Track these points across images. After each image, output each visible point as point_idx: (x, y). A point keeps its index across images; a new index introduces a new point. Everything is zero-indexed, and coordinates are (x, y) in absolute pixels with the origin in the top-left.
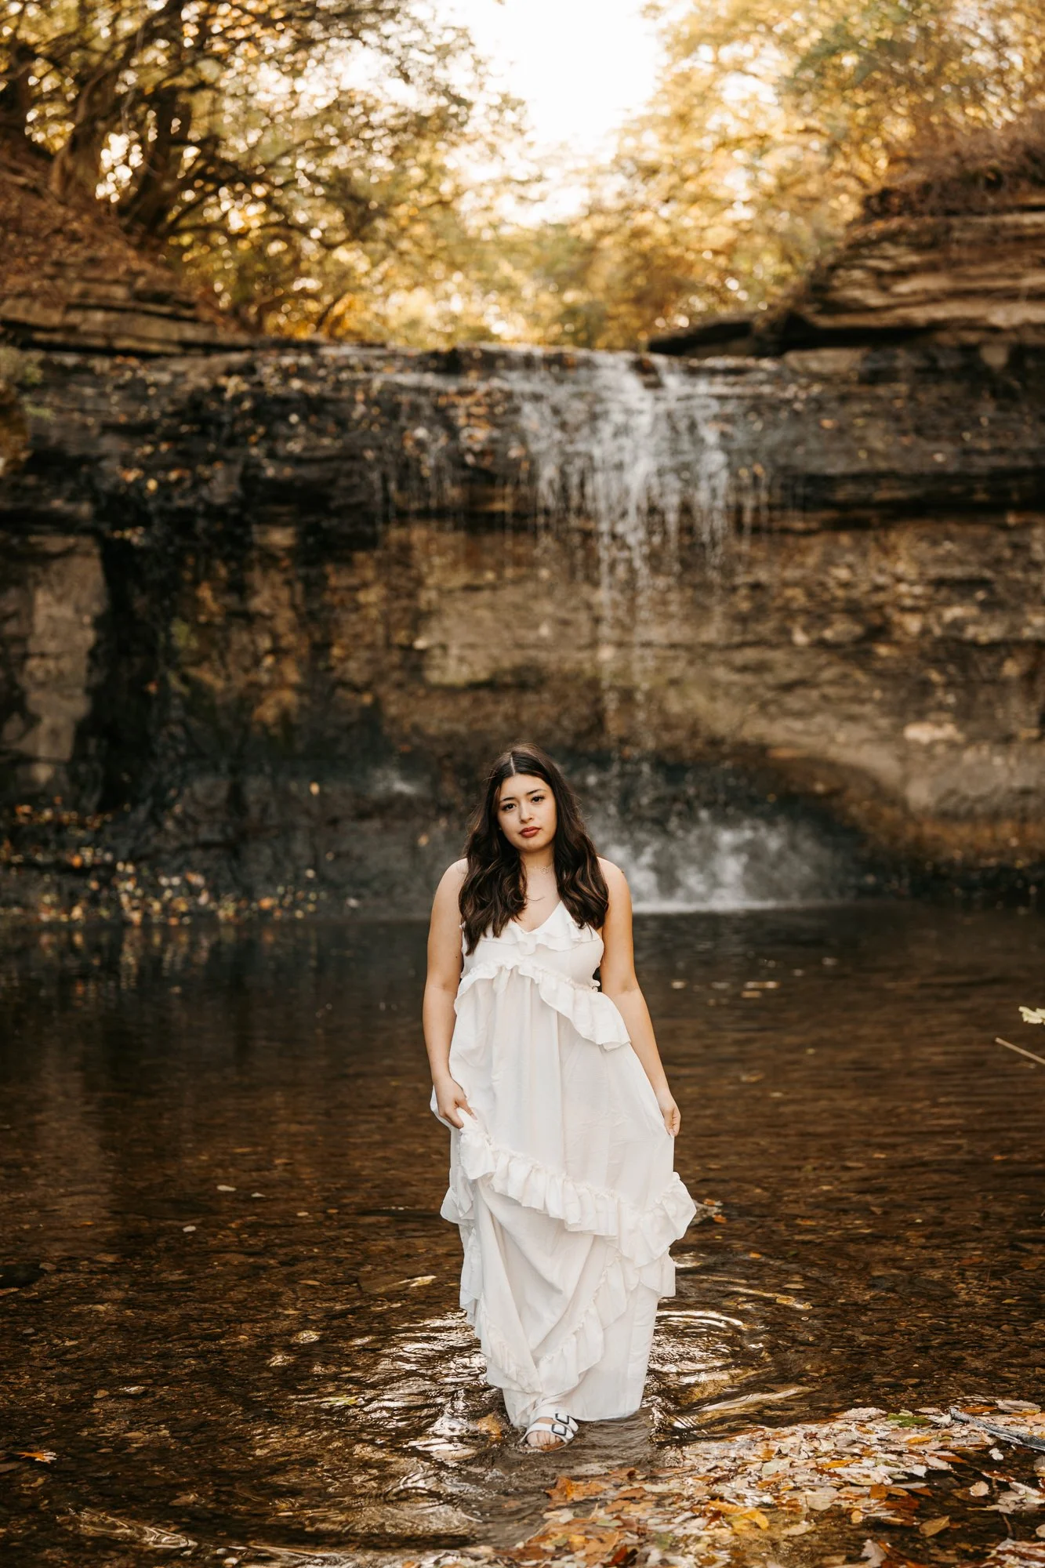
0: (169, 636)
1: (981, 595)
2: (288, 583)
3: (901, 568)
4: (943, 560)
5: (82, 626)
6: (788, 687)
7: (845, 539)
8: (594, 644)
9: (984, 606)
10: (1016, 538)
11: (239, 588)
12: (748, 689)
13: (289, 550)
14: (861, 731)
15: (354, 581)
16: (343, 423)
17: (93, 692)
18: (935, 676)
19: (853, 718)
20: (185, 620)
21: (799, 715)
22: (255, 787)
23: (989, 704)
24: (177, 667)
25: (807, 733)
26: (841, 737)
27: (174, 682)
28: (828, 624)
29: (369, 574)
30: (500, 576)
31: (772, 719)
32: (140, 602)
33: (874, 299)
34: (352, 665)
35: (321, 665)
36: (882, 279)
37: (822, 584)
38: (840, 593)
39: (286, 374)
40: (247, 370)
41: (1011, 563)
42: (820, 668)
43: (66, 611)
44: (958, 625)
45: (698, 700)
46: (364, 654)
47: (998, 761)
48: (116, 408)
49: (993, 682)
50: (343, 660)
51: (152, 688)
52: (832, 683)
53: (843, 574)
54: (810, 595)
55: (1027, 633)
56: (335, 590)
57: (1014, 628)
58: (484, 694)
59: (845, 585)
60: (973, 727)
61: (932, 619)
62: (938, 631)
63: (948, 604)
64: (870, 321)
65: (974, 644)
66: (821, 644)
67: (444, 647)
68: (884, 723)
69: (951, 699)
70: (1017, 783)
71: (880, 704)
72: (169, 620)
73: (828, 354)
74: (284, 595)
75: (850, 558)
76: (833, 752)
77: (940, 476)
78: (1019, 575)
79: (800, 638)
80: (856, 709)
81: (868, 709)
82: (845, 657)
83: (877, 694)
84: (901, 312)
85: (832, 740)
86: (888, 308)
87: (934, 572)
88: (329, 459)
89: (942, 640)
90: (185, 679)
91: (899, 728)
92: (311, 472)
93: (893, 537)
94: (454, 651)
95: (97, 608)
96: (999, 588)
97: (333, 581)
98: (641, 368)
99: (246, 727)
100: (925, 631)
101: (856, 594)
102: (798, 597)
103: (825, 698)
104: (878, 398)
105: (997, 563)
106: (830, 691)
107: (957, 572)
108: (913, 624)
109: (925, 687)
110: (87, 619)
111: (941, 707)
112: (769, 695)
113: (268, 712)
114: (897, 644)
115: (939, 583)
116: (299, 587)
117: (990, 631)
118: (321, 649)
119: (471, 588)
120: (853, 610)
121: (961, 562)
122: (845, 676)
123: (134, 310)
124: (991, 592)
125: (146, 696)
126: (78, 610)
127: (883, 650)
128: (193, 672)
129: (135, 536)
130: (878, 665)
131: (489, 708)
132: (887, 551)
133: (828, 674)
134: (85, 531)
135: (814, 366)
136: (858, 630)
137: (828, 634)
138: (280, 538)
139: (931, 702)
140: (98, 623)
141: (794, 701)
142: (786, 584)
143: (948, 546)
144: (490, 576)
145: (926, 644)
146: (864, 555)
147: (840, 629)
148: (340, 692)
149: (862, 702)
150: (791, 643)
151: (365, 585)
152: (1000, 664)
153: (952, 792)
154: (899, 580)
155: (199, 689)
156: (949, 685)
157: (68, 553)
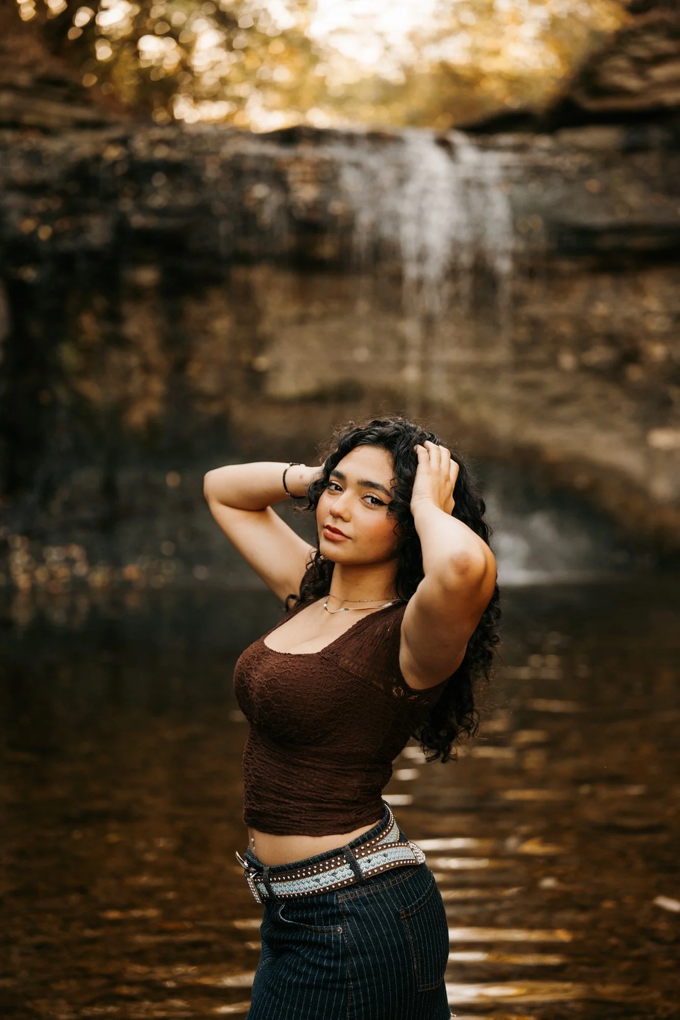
0: (58, 357)
2: (153, 315)
3: (650, 303)
6: (557, 401)
7: (605, 282)
8: (401, 365)
11: (114, 317)
13: (155, 287)
14: (615, 438)
16: (198, 183)
20: (70, 342)
21: (565, 423)
22: (126, 478)
24: (66, 383)
27: (62, 394)
28: (590, 349)
29: (220, 306)
30: (326, 309)
32: (36, 329)
33: (632, 83)
34: (207, 379)
35: (180, 382)
36: (641, 66)
39: (154, 144)
40: (124, 142)
45: (485, 412)
46: (216, 372)
48: (18, 170)
52: (592, 398)
53: (602, 309)
54: (576, 327)
59: (603, 318)
64: (628, 103)
66: (586, 367)
67: (280, 368)
68: (632, 429)
72: (57, 343)
73: (593, 131)
74: (151, 323)
75: (609, 295)
76: (593, 454)
79: (567, 362)
83: (627, 406)
86: (645, 91)
87: (675, 307)
90: (70, 391)
91: (645, 434)
93: (642, 279)
94: (288, 370)
97: (191, 313)
98: (444, 143)
100: (669, 358)
101: (611, 325)
102: (566, 329)
104: (634, 167)
108: (659, 351)
109: (667, 402)
113: (137, 418)
114: (645, 367)
118: (180, 367)
119: (301, 320)
122: (603, 393)
123: (36, 93)
125: (39, 403)
127: (634, 372)
128: (77, 385)
129: (30, 274)
130: (631, 386)
132: (638, 290)
133: (589, 391)
136: (613, 355)
137: (590, 359)
138: (147, 276)
144: (318, 308)
147: (599, 355)
150: (559, 366)
151: (217, 315)
155: (81, 400)
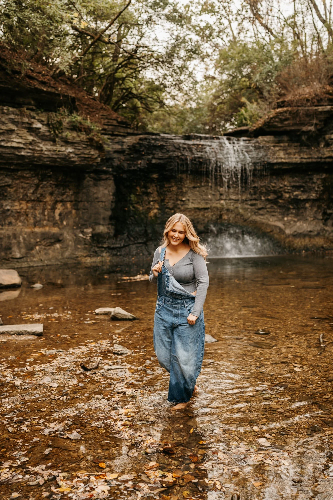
0: (130, 197)
1: (302, 189)
2: (156, 186)
3: (286, 183)
4: (294, 182)
5: (110, 195)
6: (260, 209)
7: (274, 177)
8: (220, 200)
9: (302, 191)
10: (310, 177)
11: (146, 187)
12: (252, 209)
13: (156, 179)
14: (275, 218)
15: (170, 185)
17: (112, 210)
18: (291, 207)
19: (273, 216)
20: (134, 194)
21: (262, 215)
23: (302, 213)
24: (132, 204)
25: (264, 219)
26: (271, 220)
27: (131, 207)
28: (270, 195)
29: (173, 184)
30: (201, 184)
31: (257, 216)
32: (123, 190)
34: (170, 204)
35: (163, 204)
36: (282, 121)
37: (269, 187)
38: (272, 189)
39: (155, 140)
41: (309, 182)
42: (267, 205)
43: (106, 192)
44: (297, 195)
46: (172, 201)
47: (305, 225)
49: (303, 208)
50: (167, 203)
51: (126, 209)
52: (269, 208)
53: (273, 185)
54: (266, 189)
55: (312, 197)
56: (166, 188)
57: (308, 196)
58: (197, 210)
59: (273, 187)
60: (299, 217)
61: (291, 194)
62: (292, 197)
63: (295, 191)
64: (278, 130)
65: (300, 200)
66: (268, 200)
67: (189, 200)
68: (280, 216)
69: (294, 212)
70: (309, 230)
71: (279, 212)
72: (130, 194)
73: (268, 137)
74: (155, 189)
75: (275, 181)
76: (269, 223)
77: (296, 164)
78: (310, 185)
79: (263, 198)
80: (274, 214)
81: (276, 214)
82: (272, 203)
83: (279, 210)
84: (285, 128)
85: (269, 220)
86: (282, 127)
87: (293, 184)
88: (166, 159)
89: (293, 199)
90: (134, 207)
91: (283, 218)
92: (162, 161)
93: (285, 177)
94: (191, 201)
95: (113, 191)
96: (306, 188)
97: (166, 186)
99: (147, 217)
100: (290, 197)
101: (276, 189)
102: (263, 189)
103: (268, 211)
104: (281, 146)
105: (306, 182)
106: (269, 210)
107: (297, 184)
108: (287, 195)
109: (289, 209)
110: (111, 194)
111: (292, 213)
112: (256, 211)
113: (152, 214)
114: (284, 200)
115: (293, 187)
116: (158, 187)
117: (304, 197)
118: (163, 200)
119: (194, 187)
120: (275, 192)
121: (298, 182)
122: (272, 207)
123: (118, 126)
124: (304, 188)
125: (125, 211)
126: (109, 192)
127: (280, 201)
128: (135, 205)
130: (279, 204)
131: (198, 213)
132: (283, 180)
133: (269, 206)
134: (110, 174)
135: (266, 139)
136: (276, 197)
137: (269, 197)
138: (155, 176)
139: (290, 212)
140: (114, 195)
141: (261, 212)
142: (261, 187)
143: (296, 178)
144: (199, 185)
145: (290, 200)
146: (278, 180)
148: (167, 210)
149: (275, 212)
150: (261, 200)
151: (172, 187)
152: (305, 204)
153: (295, 231)
154: (285, 186)
155: (137, 209)
156: (293, 209)
157: (106, 179)
